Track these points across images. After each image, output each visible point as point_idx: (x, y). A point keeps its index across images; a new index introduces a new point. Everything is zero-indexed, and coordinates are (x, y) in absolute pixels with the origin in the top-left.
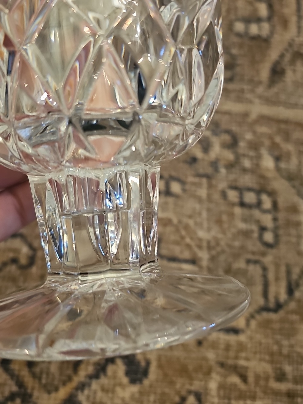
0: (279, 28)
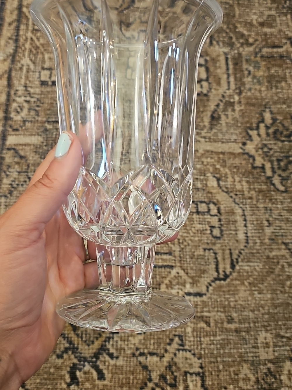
0: (214, 85)
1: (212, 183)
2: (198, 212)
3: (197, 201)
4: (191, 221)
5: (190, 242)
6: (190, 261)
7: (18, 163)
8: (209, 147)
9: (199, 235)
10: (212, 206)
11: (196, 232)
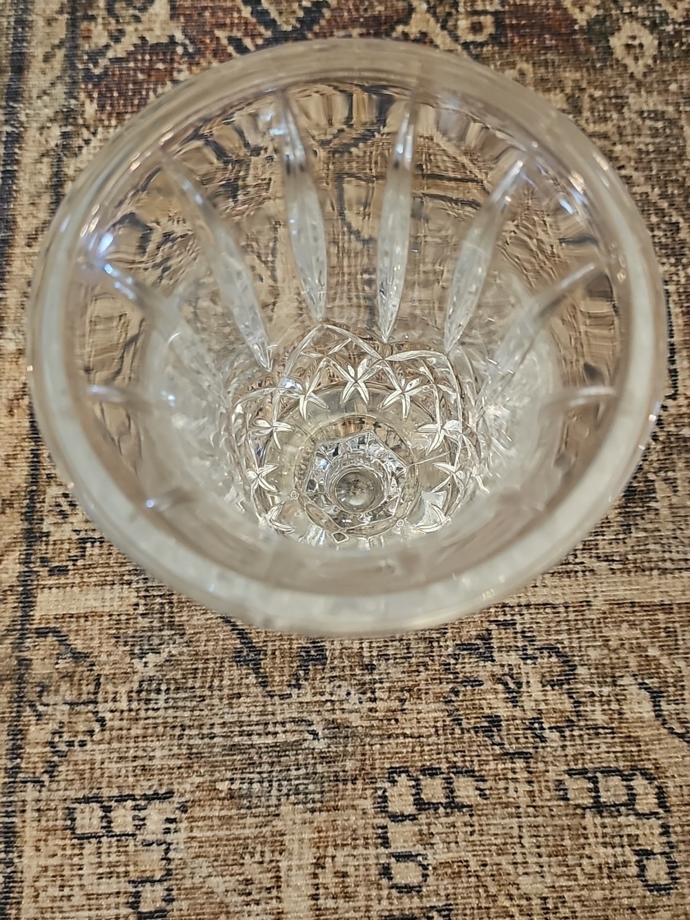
1: (639, 706)
2: (599, 807)
3: (596, 770)
4: (578, 836)
5: (577, 906)
7: (69, 676)
8: (622, 590)
9: (606, 881)
10: (639, 783)
11: (596, 871)
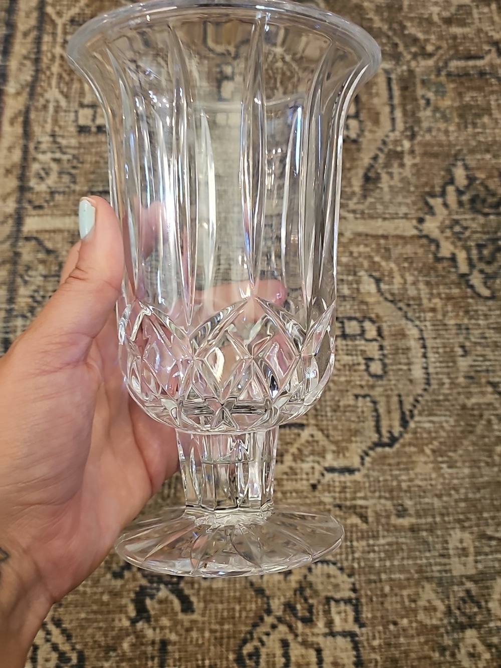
0: (369, 125)
1: (368, 286)
2: (344, 336)
3: (343, 318)
6: (332, 416)
7: (43, 262)
8: (362, 227)
9: (347, 373)
10: (367, 325)
11: (342, 368)
